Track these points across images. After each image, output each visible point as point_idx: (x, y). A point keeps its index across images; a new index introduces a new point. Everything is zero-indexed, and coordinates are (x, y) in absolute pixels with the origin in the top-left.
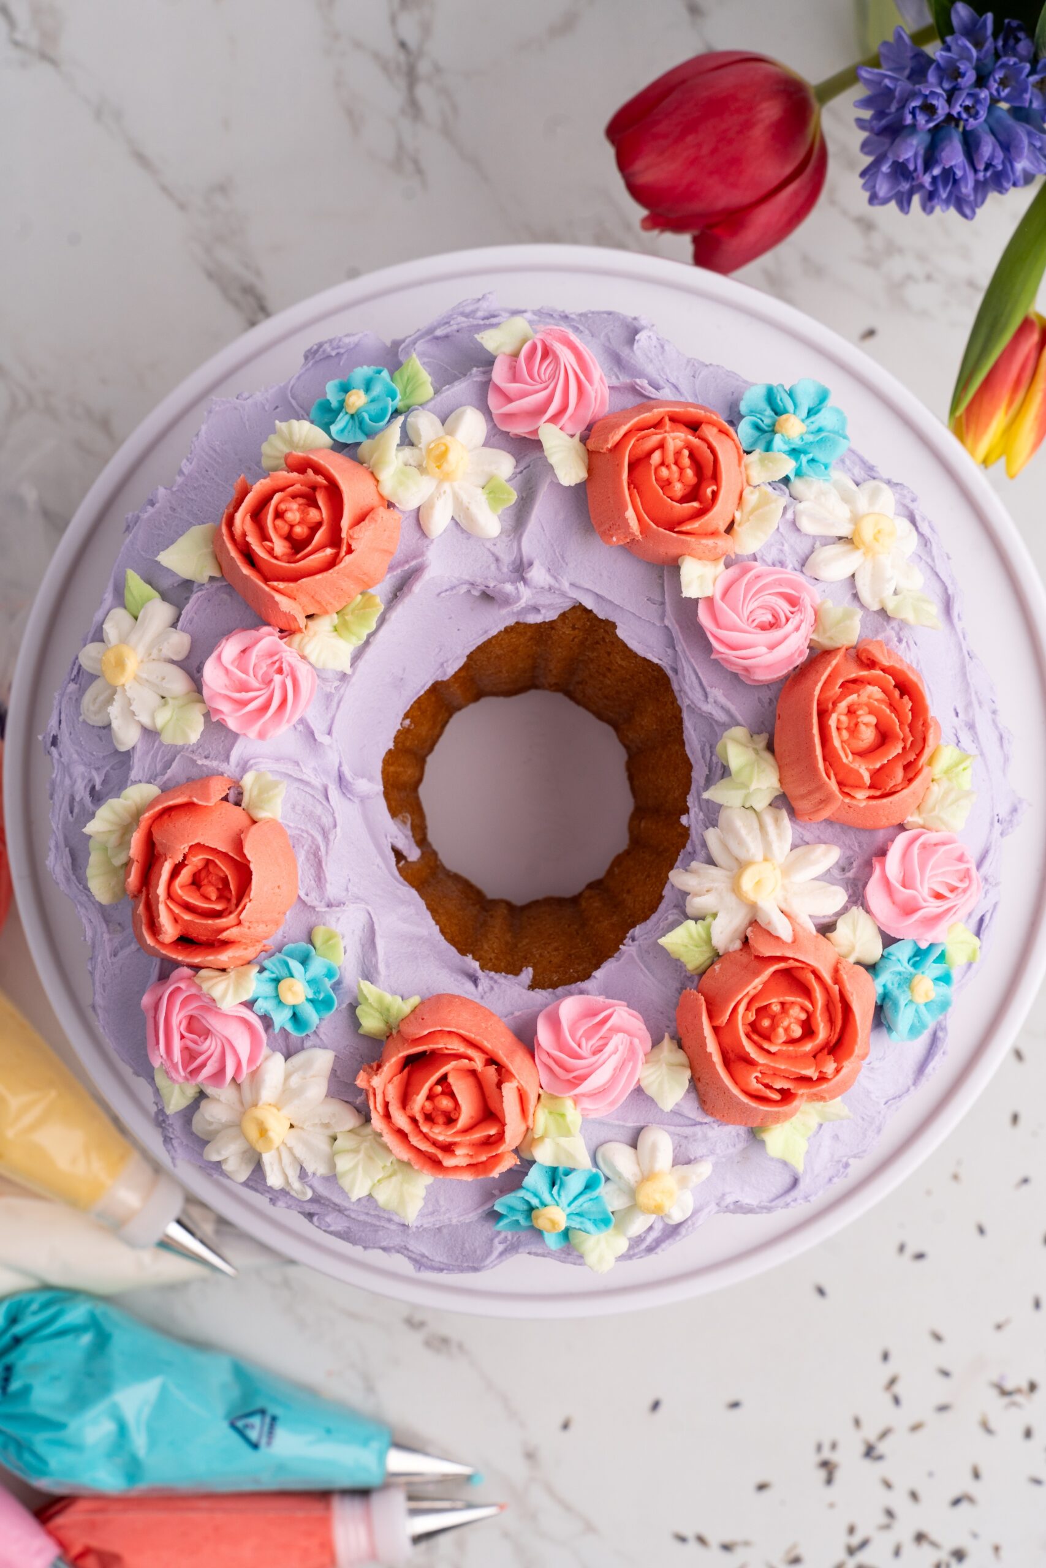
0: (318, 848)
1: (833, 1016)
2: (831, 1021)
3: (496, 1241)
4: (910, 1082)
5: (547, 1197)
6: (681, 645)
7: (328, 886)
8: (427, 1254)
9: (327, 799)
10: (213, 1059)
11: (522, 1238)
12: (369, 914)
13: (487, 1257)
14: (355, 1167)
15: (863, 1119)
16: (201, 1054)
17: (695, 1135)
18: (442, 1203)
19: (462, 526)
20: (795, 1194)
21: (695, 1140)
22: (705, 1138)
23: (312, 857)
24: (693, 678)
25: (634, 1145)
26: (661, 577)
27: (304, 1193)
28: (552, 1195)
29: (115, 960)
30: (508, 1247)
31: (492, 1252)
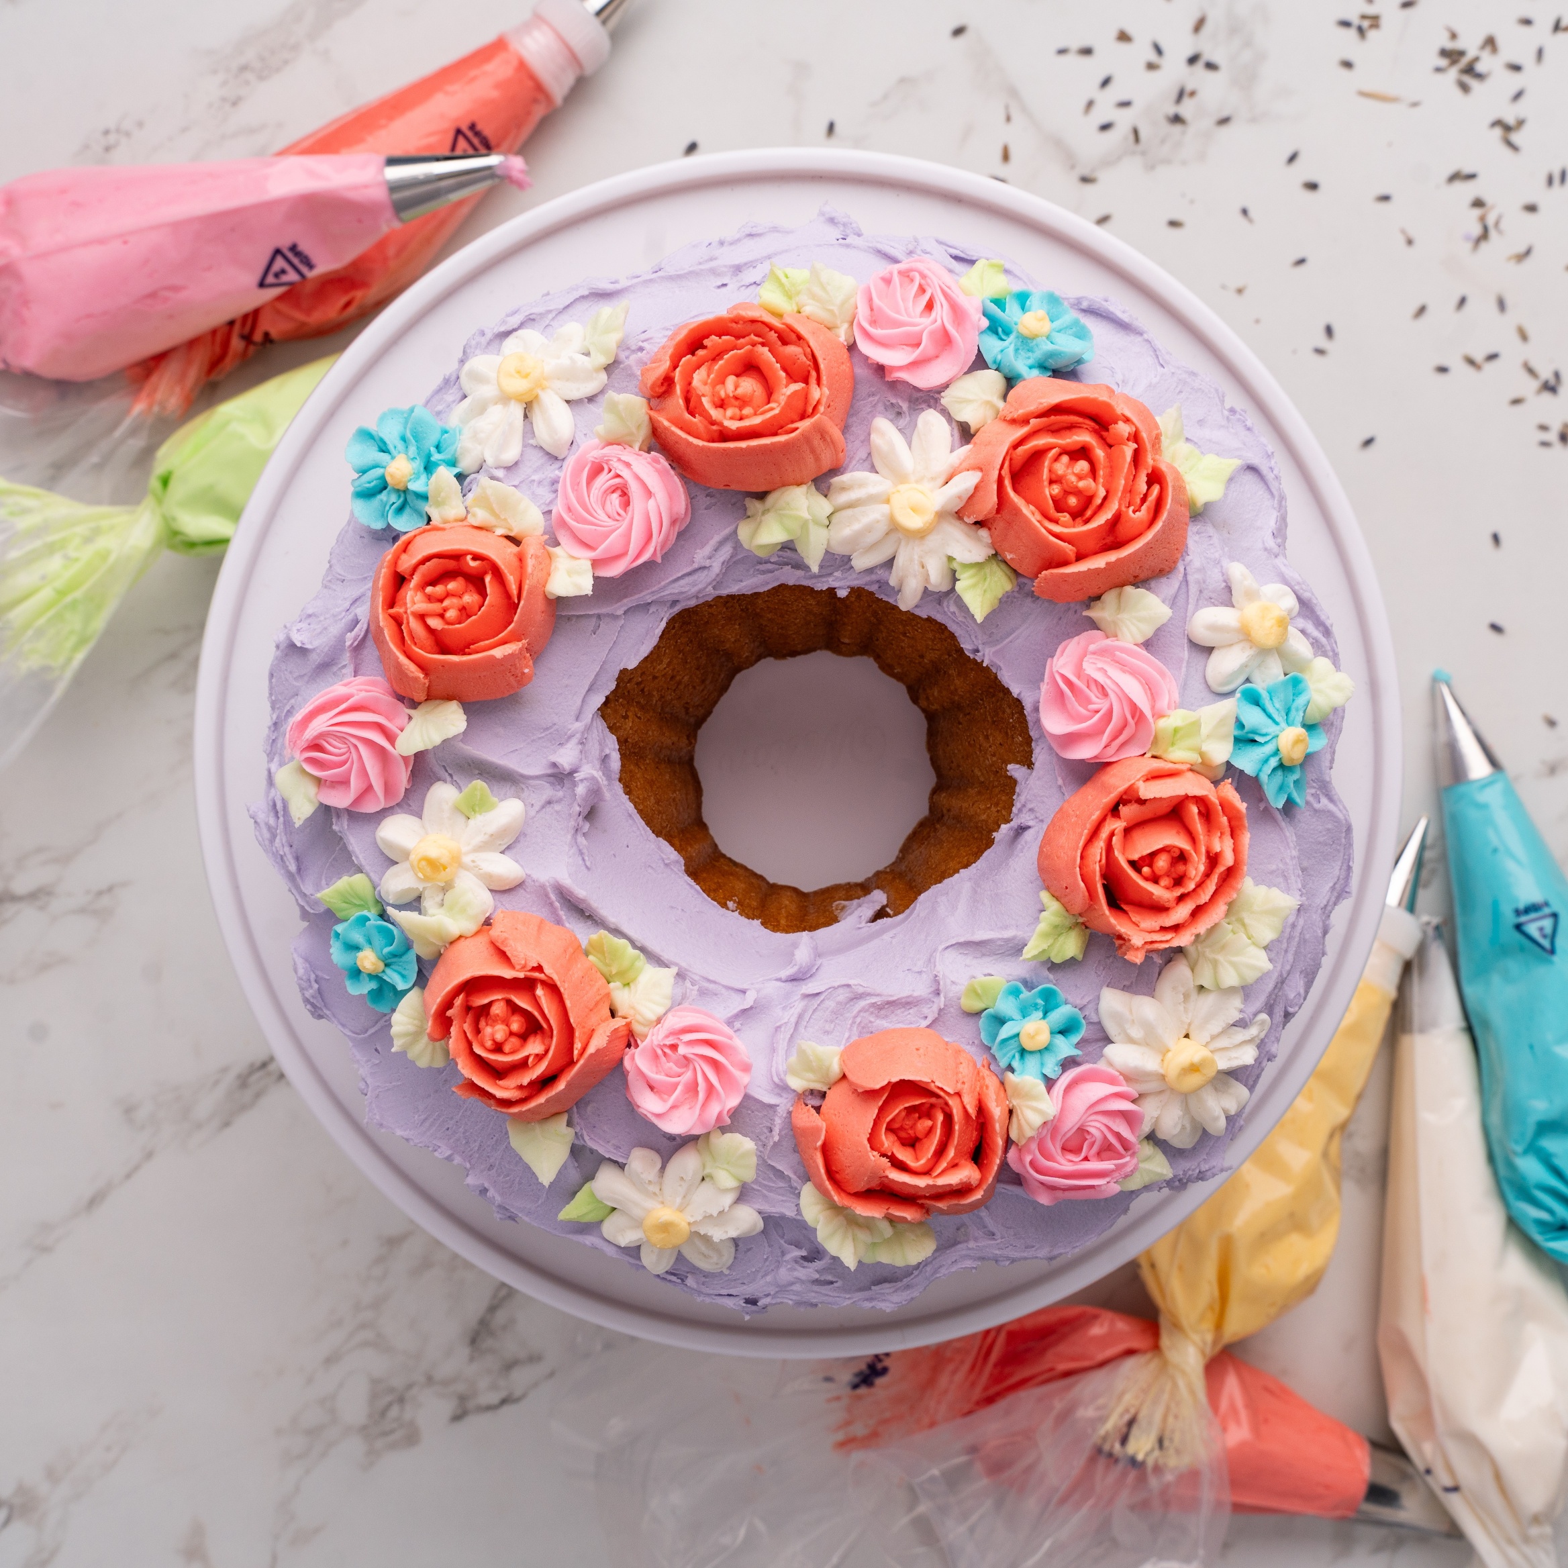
0: (873, 1005)
1: (1065, 425)
2: (1071, 427)
3: (1317, 806)
4: (1139, 339)
5: (1268, 749)
6: (646, 596)
7: (916, 994)
8: (1331, 884)
9: (818, 994)
10: (1111, 1124)
11: (1314, 776)
12: (947, 948)
13: (1335, 817)
14: (1234, 965)
15: (1181, 392)
16: (1105, 1137)
17: (1198, 582)
18: (1274, 867)
19: (511, 842)
20: (1264, 470)
21: (1205, 582)
22: (1202, 570)
23: (882, 1012)
24: (682, 582)
25: (1209, 650)
26: (569, 618)
27: (1263, 1022)
28: (1266, 743)
29: (998, 1235)
30: (1323, 793)
31: (1329, 811)
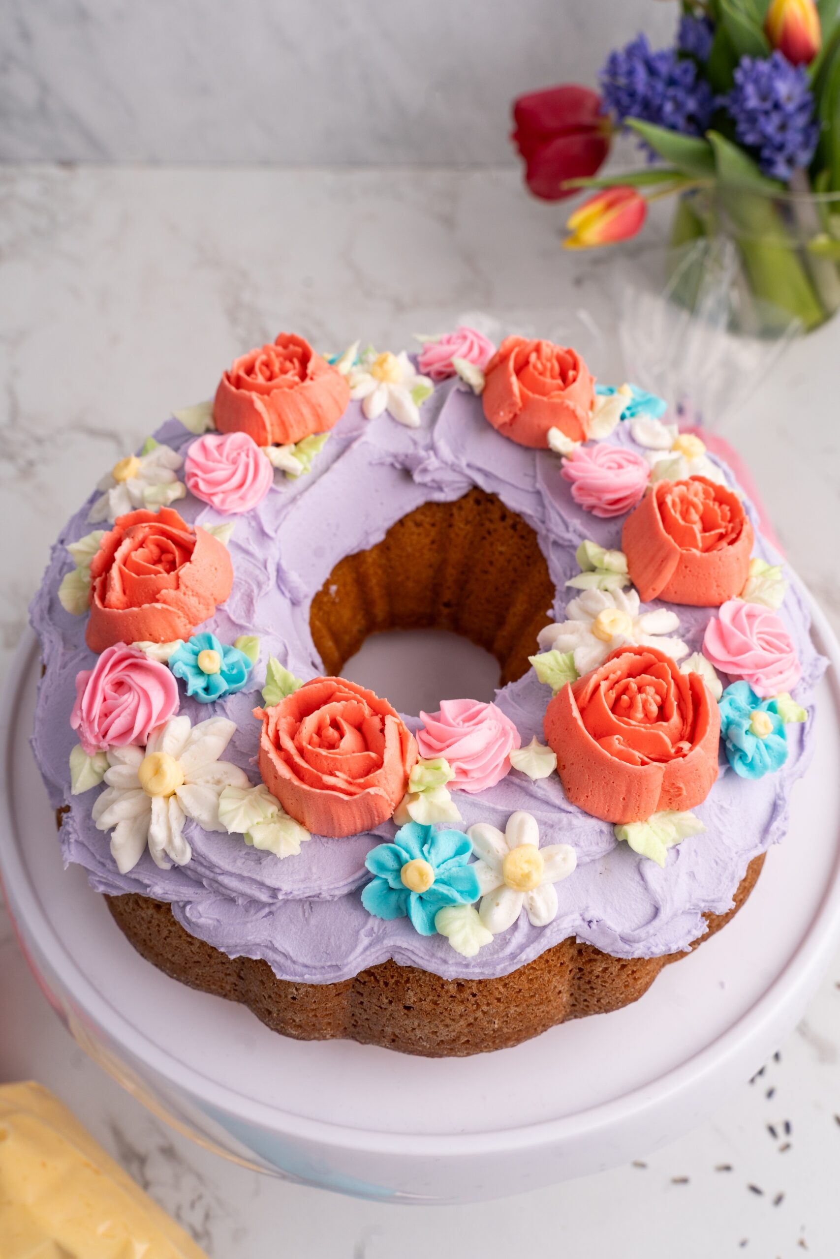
0: (252, 591)
1: (684, 713)
2: (683, 717)
3: (362, 932)
5: (416, 852)
6: (548, 498)
7: (255, 616)
8: (292, 954)
9: (266, 568)
10: (128, 711)
11: (388, 930)
12: (285, 647)
13: (351, 952)
14: (238, 808)
15: (717, 863)
16: (118, 707)
17: (560, 821)
18: (314, 870)
19: (393, 417)
20: (656, 923)
21: (560, 829)
22: (571, 827)
23: (245, 597)
24: (558, 518)
25: (503, 829)
26: (534, 466)
27: (183, 852)
28: (422, 851)
30: (372, 941)
31: (356, 946)
